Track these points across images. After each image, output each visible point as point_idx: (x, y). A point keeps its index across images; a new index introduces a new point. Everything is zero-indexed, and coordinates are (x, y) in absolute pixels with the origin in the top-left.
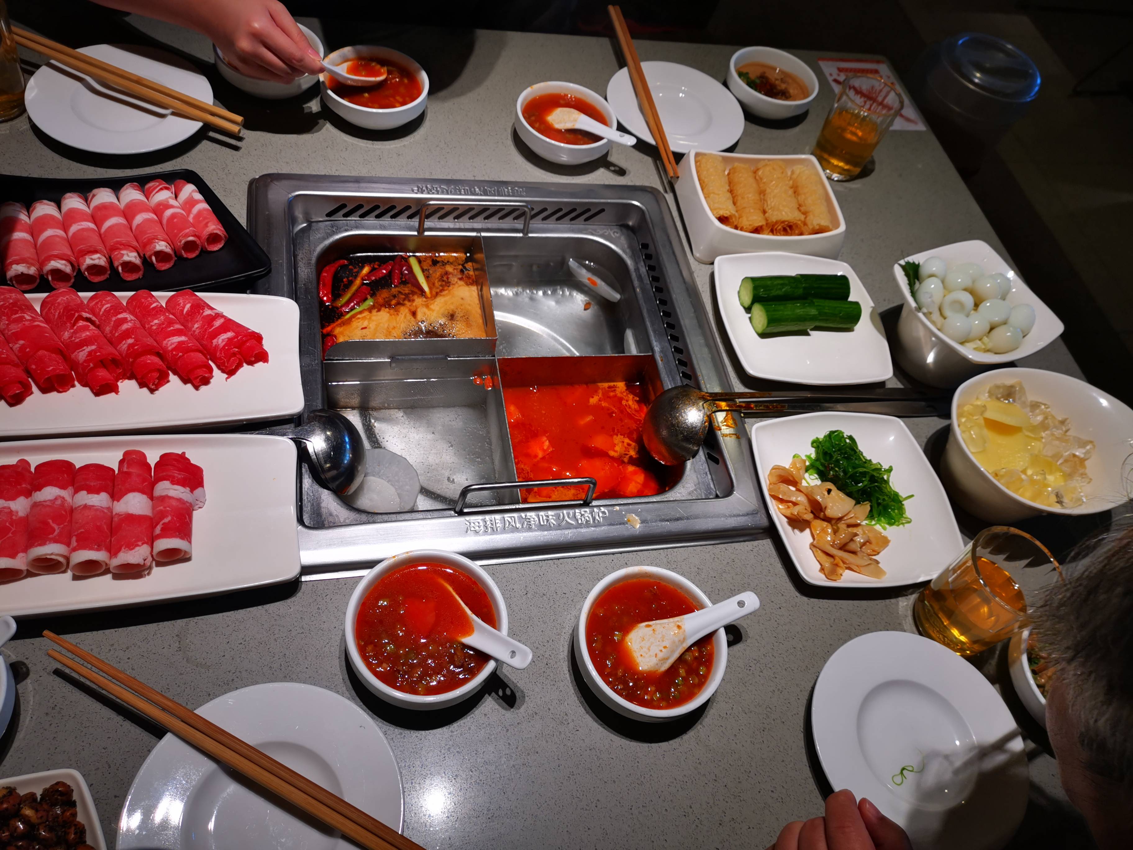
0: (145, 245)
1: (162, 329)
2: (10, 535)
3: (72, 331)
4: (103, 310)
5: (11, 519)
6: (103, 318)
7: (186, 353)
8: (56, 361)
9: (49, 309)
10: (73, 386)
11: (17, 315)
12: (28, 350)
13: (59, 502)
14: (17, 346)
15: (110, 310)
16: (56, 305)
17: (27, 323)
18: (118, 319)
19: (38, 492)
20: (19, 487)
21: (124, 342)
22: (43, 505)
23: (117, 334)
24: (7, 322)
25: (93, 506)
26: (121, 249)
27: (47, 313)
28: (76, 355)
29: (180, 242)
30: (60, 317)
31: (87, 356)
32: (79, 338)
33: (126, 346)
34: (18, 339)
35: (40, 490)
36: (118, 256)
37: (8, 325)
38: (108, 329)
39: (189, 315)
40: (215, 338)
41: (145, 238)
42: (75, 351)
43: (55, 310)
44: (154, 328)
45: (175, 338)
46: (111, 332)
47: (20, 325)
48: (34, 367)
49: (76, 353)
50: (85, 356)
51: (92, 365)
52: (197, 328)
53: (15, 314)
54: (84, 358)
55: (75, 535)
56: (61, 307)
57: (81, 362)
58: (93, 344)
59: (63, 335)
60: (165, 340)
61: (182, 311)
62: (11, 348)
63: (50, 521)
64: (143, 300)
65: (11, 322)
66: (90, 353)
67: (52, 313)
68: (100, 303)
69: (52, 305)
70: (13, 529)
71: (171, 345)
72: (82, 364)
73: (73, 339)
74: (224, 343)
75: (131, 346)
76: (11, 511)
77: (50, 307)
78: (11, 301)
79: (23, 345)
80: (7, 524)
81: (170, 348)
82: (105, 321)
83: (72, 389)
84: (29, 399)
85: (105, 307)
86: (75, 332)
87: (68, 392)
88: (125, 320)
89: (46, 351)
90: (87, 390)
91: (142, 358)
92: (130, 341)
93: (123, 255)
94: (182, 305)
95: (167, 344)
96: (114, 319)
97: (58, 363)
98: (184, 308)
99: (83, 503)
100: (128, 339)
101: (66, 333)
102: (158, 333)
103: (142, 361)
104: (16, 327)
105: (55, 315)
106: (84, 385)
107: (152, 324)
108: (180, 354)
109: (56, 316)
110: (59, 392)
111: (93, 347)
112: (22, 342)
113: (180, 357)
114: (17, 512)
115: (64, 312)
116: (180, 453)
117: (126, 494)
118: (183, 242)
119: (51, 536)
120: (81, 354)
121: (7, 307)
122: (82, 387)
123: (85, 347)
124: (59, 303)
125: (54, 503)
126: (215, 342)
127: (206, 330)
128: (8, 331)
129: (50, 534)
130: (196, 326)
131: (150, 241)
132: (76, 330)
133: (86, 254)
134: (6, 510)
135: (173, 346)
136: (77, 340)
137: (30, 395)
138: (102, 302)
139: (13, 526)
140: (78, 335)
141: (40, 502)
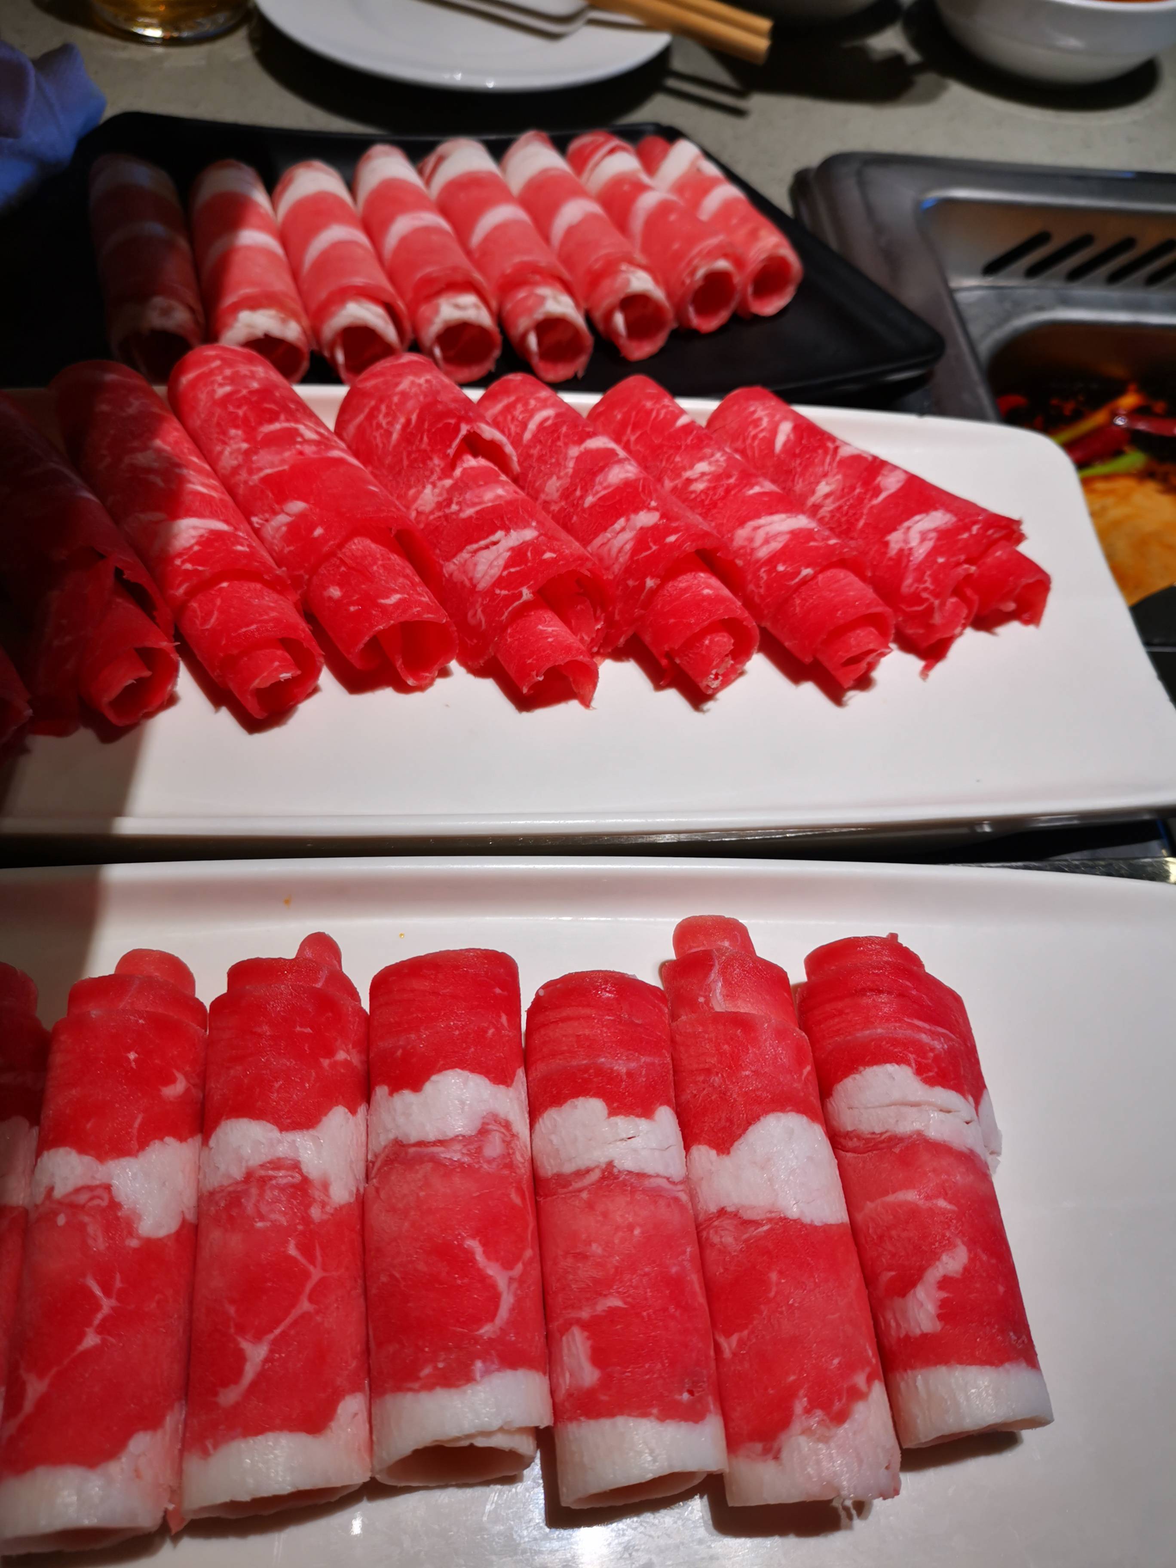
0: (596, 278)
1: (728, 491)
2: (305, 1305)
3: (448, 482)
4: (532, 426)
5: (306, 1220)
6: (535, 452)
7: (821, 571)
8: (406, 577)
9: (371, 416)
10: (445, 673)
11: (276, 426)
12: (318, 532)
13: (494, 1148)
14: (282, 519)
15: (556, 427)
16: (396, 399)
17: (309, 450)
18: (588, 452)
19: (407, 1096)
20: (326, 1063)
21: (621, 522)
22: (436, 1161)
23: (589, 500)
24: (245, 446)
25: (641, 1176)
26: (535, 284)
27: (361, 429)
28: (464, 564)
29: (693, 273)
30: (408, 436)
31: (506, 567)
32: (474, 504)
33: (628, 535)
34: (282, 497)
35: (416, 1085)
36: (530, 302)
37: (247, 453)
38: (553, 487)
39: (794, 456)
40: (894, 529)
41: (595, 260)
42: (460, 549)
43: (392, 415)
44: (699, 486)
45: (776, 518)
46: (566, 494)
47: (287, 454)
48: (335, 592)
49: (464, 555)
50: (501, 562)
51: (526, 594)
52: (827, 496)
53: (271, 421)
54: (495, 572)
55: (585, 1326)
56: (410, 404)
57: (482, 585)
58: (527, 525)
59: (416, 498)
60: (742, 523)
61: (771, 441)
62: (257, 532)
63: (474, 1245)
64: (649, 404)
65: (257, 444)
66: (518, 554)
67: (379, 426)
68: (520, 407)
69: (381, 400)
70: (316, 1274)
71: (767, 541)
72: (489, 592)
73: (454, 507)
74: (929, 545)
75: (644, 537)
76: (305, 1180)
77: (375, 409)
78: (255, 385)
79: (302, 516)
80: (292, 1251)
81: (763, 553)
82: (541, 459)
83: (440, 682)
84: (306, 709)
85: (539, 417)
86: (460, 487)
87: (431, 691)
88: (606, 459)
89: (375, 540)
90: (488, 687)
91: (683, 582)
92: (646, 519)
93: (542, 299)
94: (765, 423)
95: (751, 540)
96: (574, 451)
97: (413, 584)
98: (774, 432)
99: (598, 1156)
100: (636, 510)
101: (428, 490)
102: (714, 505)
103: (685, 590)
104: (276, 459)
105: (389, 434)
106: (479, 672)
107: (688, 474)
108: (807, 572)
109: (395, 436)
110: (403, 688)
111: (529, 534)
112: (297, 506)
113: (805, 582)
114: (325, 1186)
115: (421, 419)
116: (884, 935)
117: (752, 1120)
118: (701, 273)
119: (487, 1330)
120: (485, 557)
121: (245, 400)
122: (471, 678)
123: (499, 534)
124: (404, 395)
125: (479, 1150)
126: (895, 540)
127: (860, 500)
128: (251, 472)
129: (478, 1321)
130: (823, 488)
131: (610, 268)
132: (461, 479)
133: (439, 293)
134: (283, 1177)
135: (776, 545)
136: (469, 512)
137: (309, 695)
138: (526, 404)
139: (312, 1259)
140: (468, 496)
141: (420, 1144)
